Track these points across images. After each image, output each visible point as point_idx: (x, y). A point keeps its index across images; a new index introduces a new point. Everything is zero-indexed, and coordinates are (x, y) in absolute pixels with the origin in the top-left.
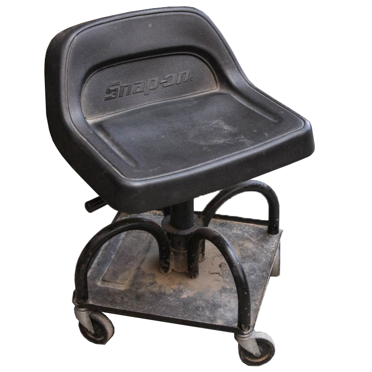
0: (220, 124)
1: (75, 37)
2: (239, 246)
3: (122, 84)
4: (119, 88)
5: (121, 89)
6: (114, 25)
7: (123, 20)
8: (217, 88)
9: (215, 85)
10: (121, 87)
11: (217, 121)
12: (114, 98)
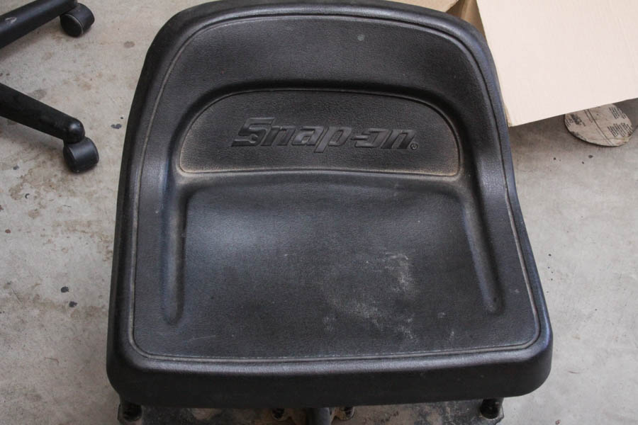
0: (402, 263)
1: (199, 30)
2: (420, 415)
3: (276, 125)
4: (268, 130)
5: (270, 132)
6: (289, 22)
7: (310, 17)
8: (457, 174)
9: (456, 169)
10: (273, 129)
11: (401, 255)
12: (253, 145)
